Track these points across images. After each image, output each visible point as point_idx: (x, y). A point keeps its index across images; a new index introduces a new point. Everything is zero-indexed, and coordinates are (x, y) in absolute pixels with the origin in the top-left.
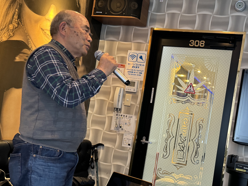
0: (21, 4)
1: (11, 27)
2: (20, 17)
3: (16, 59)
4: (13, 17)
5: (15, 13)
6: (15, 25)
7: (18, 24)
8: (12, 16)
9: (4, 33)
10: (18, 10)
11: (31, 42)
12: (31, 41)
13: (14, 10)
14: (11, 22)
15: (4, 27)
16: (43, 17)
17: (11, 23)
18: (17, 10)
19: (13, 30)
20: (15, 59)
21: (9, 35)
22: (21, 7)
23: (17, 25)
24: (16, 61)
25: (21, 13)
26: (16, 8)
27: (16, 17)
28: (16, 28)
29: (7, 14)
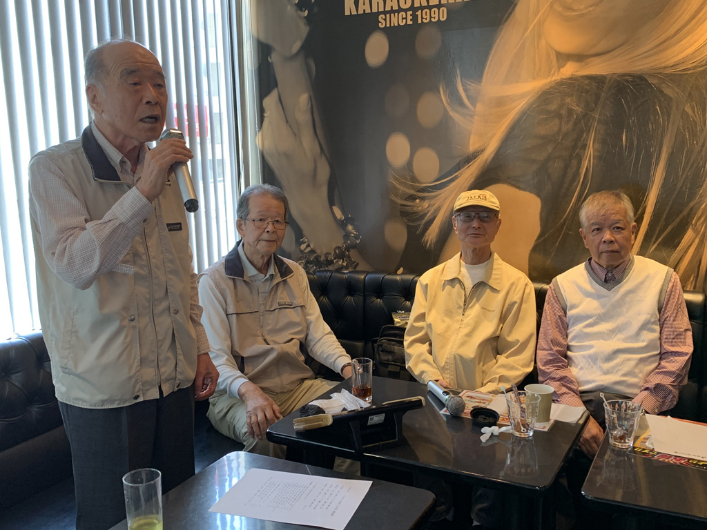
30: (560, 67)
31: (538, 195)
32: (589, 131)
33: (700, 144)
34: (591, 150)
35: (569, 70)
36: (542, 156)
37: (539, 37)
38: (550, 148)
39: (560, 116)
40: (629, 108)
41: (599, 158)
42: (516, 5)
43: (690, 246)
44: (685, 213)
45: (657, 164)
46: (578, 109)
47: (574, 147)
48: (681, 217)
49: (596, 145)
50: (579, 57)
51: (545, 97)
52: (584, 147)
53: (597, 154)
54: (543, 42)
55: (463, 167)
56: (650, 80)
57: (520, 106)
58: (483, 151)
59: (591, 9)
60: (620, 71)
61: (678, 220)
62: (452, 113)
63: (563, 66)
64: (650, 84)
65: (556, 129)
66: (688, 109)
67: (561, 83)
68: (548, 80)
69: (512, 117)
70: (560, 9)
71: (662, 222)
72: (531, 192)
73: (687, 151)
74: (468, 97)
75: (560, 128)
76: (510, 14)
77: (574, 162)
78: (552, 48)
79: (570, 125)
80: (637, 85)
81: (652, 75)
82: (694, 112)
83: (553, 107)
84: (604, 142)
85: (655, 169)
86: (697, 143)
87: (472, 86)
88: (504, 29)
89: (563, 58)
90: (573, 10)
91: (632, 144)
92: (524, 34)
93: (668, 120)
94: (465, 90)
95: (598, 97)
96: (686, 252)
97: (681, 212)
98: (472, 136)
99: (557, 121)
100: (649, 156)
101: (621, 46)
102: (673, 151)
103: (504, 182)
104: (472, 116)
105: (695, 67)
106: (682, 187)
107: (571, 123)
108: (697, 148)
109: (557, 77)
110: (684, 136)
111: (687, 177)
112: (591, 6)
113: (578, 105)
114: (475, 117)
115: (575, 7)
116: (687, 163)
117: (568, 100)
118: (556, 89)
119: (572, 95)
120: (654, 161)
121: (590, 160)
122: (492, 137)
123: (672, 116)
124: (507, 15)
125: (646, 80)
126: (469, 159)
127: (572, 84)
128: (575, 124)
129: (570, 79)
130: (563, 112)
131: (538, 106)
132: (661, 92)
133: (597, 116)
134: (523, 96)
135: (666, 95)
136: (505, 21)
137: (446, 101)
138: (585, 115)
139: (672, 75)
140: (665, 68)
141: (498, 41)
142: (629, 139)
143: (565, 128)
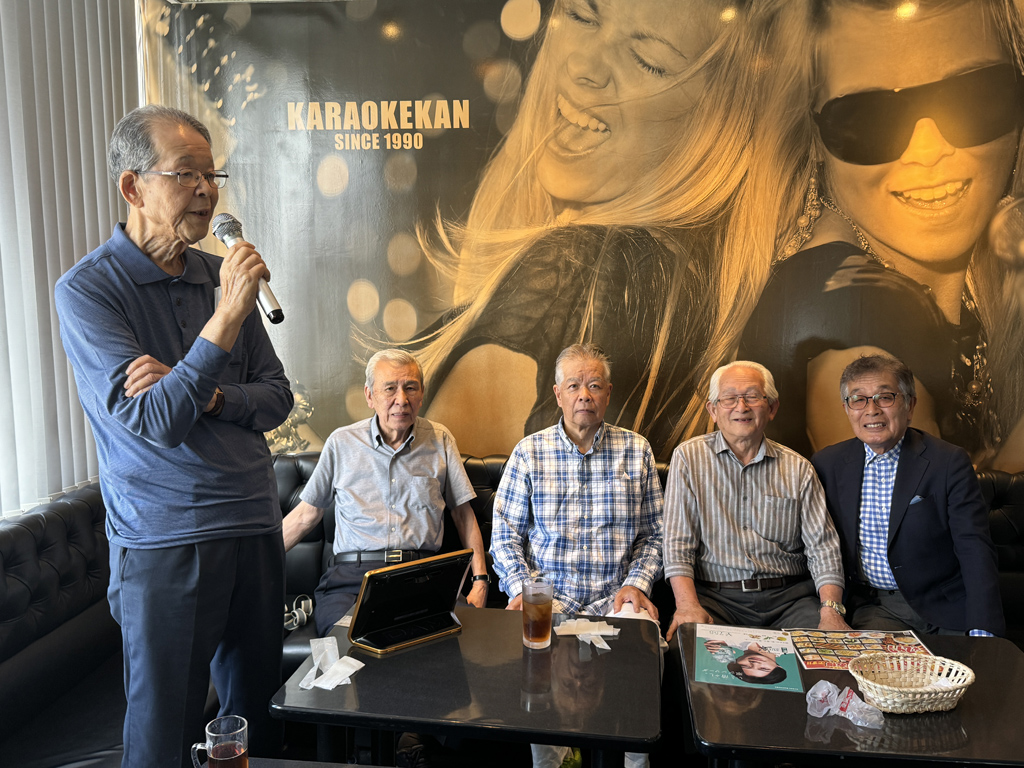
0: (823, 162)
1: (803, 221)
2: (822, 191)
3: (827, 286)
4: (805, 198)
5: (808, 189)
6: (813, 213)
7: (822, 208)
8: (802, 198)
9: (788, 241)
10: (816, 178)
11: (867, 235)
12: (865, 233)
13: (805, 184)
14: (801, 212)
15: (785, 228)
16: (896, 164)
17: (803, 214)
18: (813, 180)
19: (809, 227)
20: (824, 285)
21: (802, 240)
22: (822, 169)
23: (818, 212)
24: (828, 289)
25: (824, 181)
26: (811, 177)
27: (812, 195)
28: (815, 220)
29: (789, 198)
30: (557, 213)
31: (534, 357)
32: (589, 287)
33: (704, 304)
34: (591, 308)
35: (567, 217)
36: (537, 314)
37: (533, 178)
38: (546, 305)
39: (557, 270)
40: (631, 263)
41: (600, 317)
42: (506, 139)
43: (696, 411)
44: (690, 377)
45: (661, 324)
46: (577, 262)
47: (573, 304)
48: (686, 380)
49: (596, 304)
50: (578, 205)
51: (540, 247)
52: (584, 304)
53: (598, 312)
54: (537, 185)
55: (446, 323)
56: (654, 235)
57: (513, 255)
58: (469, 305)
59: (589, 151)
60: (621, 223)
61: (683, 385)
62: (431, 260)
63: (559, 214)
64: (653, 238)
65: (552, 284)
66: (691, 267)
67: (558, 232)
68: (545, 227)
69: (503, 267)
70: (556, 149)
71: (667, 387)
72: (526, 354)
73: (691, 311)
74: (451, 242)
75: (557, 283)
76: (499, 149)
77: (574, 321)
78: (547, 192)
79: (568, 280)
80: (639, 238)
81: (653, 229)
82: (697, 270)
83: (549, 258)
84: (605, 299)
85: (659, 330)
86: (701, 303)
87: (455, 230)
88: (492, 166)
89: (560, 204)
90: (570, 151)
91: (634, 302)
92: (515, 174)
93: (672, 277)
94: (448, 234)
95: (598, 250)
96: (692, 418)
97: (686, 375)
98: (456, 288)
99: (553, 275)
100: (652, 317)
101: (623, 194)
102: (676, 312)
103: (495, 341)
104: (456, 264)
105: (699, 222)
106: (686, 350)
107: (570, 277)
108: (701, 310)
109: (553, 226)
110: (688, 296)
111: (691, 339)
112: (589, 148)
113: (576, 258)
114: (460, 266)
115: (572, 147)
116: (691, 324)
117: (566, 252)
118: (552, 238)
119: (569, 246)
120: (657, 322)
121: (590, 319)
122: (480, 290)
123: (675, 274)
124: (495, 149)
125: (649, 234)
126: (453, 315)
127: (570, 234)
128: (574, 279)
129: (568, 228)
130: (561, 264)
131: (533, 257)
132: (664, 247)
133: (597, 271)
134: (515, 244)
135: (669, 251)
136: (494, 157)
137: (424, 244)
138: (584, 269)
139: (674, 229)
140: (668, 221)
141: (485, 179)
142: (632, 297)
143: (563, 283)
